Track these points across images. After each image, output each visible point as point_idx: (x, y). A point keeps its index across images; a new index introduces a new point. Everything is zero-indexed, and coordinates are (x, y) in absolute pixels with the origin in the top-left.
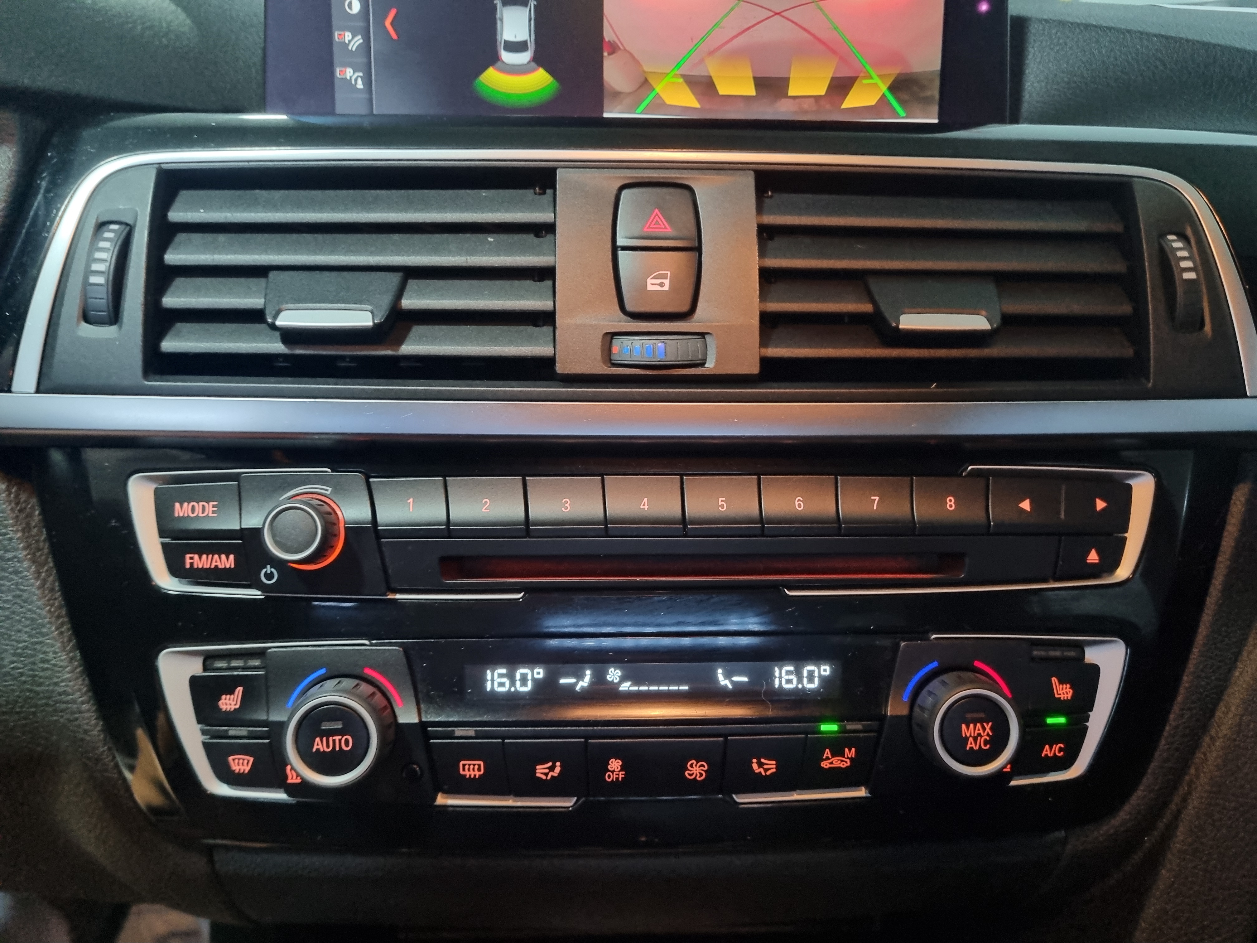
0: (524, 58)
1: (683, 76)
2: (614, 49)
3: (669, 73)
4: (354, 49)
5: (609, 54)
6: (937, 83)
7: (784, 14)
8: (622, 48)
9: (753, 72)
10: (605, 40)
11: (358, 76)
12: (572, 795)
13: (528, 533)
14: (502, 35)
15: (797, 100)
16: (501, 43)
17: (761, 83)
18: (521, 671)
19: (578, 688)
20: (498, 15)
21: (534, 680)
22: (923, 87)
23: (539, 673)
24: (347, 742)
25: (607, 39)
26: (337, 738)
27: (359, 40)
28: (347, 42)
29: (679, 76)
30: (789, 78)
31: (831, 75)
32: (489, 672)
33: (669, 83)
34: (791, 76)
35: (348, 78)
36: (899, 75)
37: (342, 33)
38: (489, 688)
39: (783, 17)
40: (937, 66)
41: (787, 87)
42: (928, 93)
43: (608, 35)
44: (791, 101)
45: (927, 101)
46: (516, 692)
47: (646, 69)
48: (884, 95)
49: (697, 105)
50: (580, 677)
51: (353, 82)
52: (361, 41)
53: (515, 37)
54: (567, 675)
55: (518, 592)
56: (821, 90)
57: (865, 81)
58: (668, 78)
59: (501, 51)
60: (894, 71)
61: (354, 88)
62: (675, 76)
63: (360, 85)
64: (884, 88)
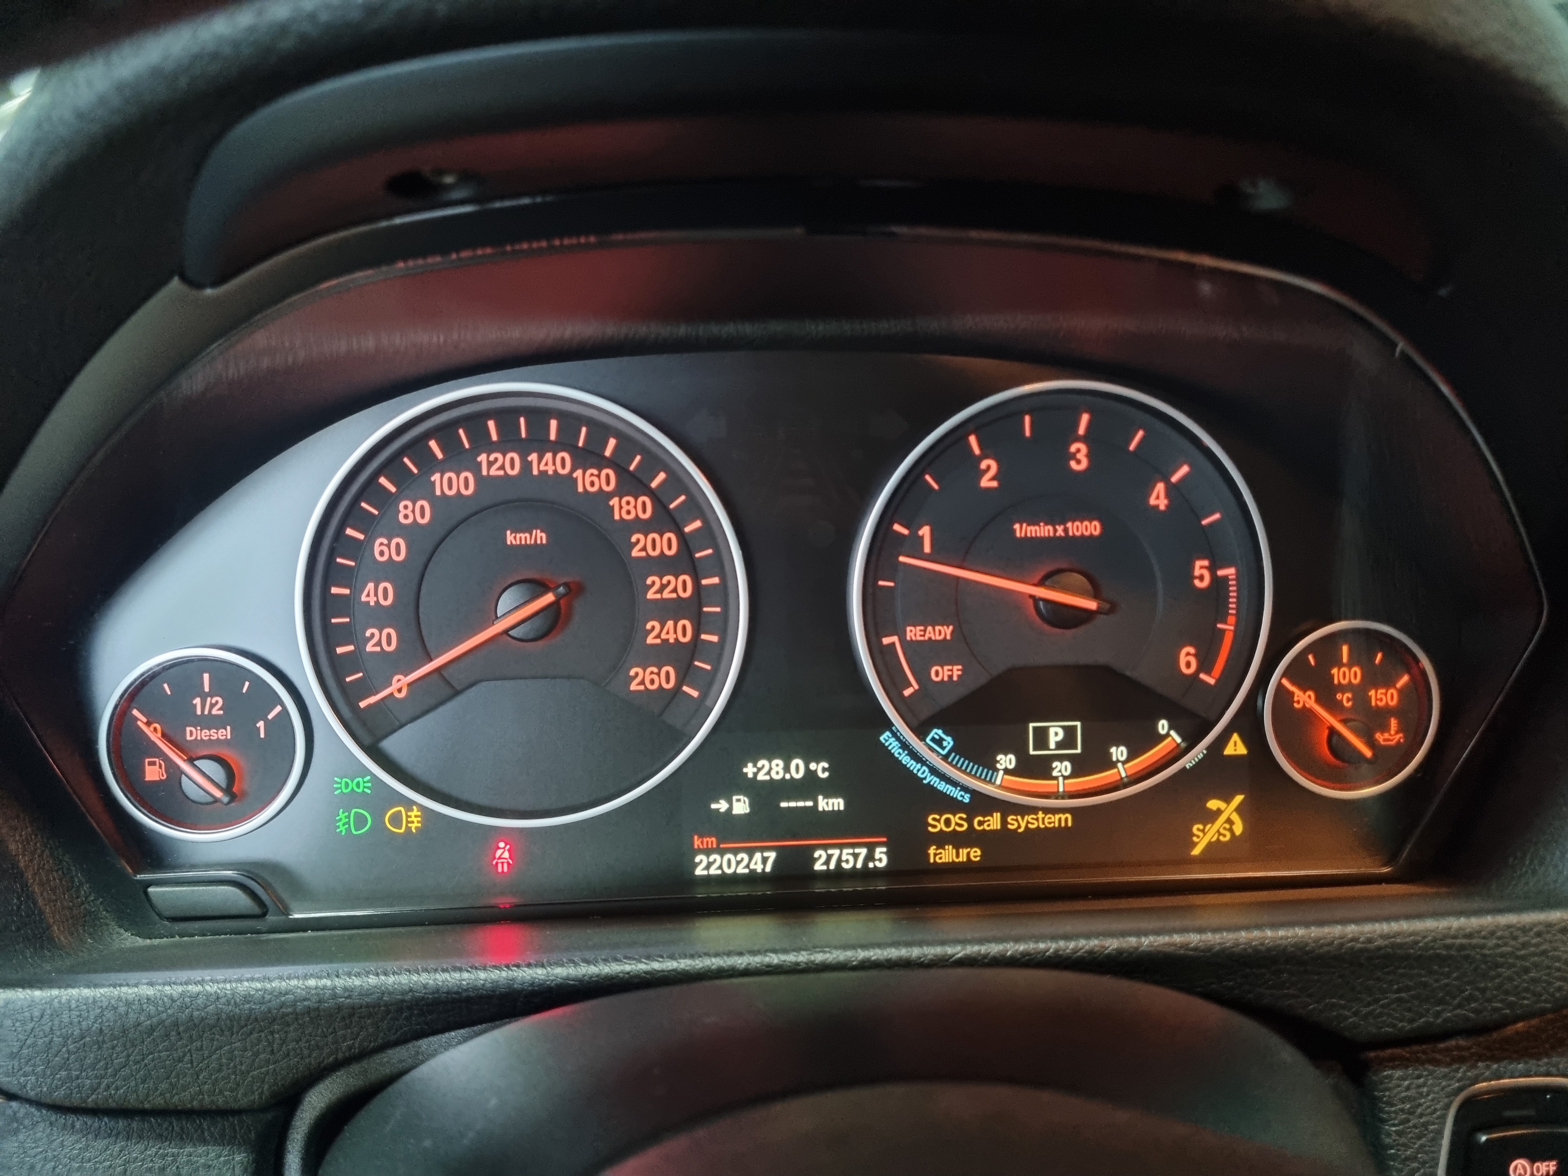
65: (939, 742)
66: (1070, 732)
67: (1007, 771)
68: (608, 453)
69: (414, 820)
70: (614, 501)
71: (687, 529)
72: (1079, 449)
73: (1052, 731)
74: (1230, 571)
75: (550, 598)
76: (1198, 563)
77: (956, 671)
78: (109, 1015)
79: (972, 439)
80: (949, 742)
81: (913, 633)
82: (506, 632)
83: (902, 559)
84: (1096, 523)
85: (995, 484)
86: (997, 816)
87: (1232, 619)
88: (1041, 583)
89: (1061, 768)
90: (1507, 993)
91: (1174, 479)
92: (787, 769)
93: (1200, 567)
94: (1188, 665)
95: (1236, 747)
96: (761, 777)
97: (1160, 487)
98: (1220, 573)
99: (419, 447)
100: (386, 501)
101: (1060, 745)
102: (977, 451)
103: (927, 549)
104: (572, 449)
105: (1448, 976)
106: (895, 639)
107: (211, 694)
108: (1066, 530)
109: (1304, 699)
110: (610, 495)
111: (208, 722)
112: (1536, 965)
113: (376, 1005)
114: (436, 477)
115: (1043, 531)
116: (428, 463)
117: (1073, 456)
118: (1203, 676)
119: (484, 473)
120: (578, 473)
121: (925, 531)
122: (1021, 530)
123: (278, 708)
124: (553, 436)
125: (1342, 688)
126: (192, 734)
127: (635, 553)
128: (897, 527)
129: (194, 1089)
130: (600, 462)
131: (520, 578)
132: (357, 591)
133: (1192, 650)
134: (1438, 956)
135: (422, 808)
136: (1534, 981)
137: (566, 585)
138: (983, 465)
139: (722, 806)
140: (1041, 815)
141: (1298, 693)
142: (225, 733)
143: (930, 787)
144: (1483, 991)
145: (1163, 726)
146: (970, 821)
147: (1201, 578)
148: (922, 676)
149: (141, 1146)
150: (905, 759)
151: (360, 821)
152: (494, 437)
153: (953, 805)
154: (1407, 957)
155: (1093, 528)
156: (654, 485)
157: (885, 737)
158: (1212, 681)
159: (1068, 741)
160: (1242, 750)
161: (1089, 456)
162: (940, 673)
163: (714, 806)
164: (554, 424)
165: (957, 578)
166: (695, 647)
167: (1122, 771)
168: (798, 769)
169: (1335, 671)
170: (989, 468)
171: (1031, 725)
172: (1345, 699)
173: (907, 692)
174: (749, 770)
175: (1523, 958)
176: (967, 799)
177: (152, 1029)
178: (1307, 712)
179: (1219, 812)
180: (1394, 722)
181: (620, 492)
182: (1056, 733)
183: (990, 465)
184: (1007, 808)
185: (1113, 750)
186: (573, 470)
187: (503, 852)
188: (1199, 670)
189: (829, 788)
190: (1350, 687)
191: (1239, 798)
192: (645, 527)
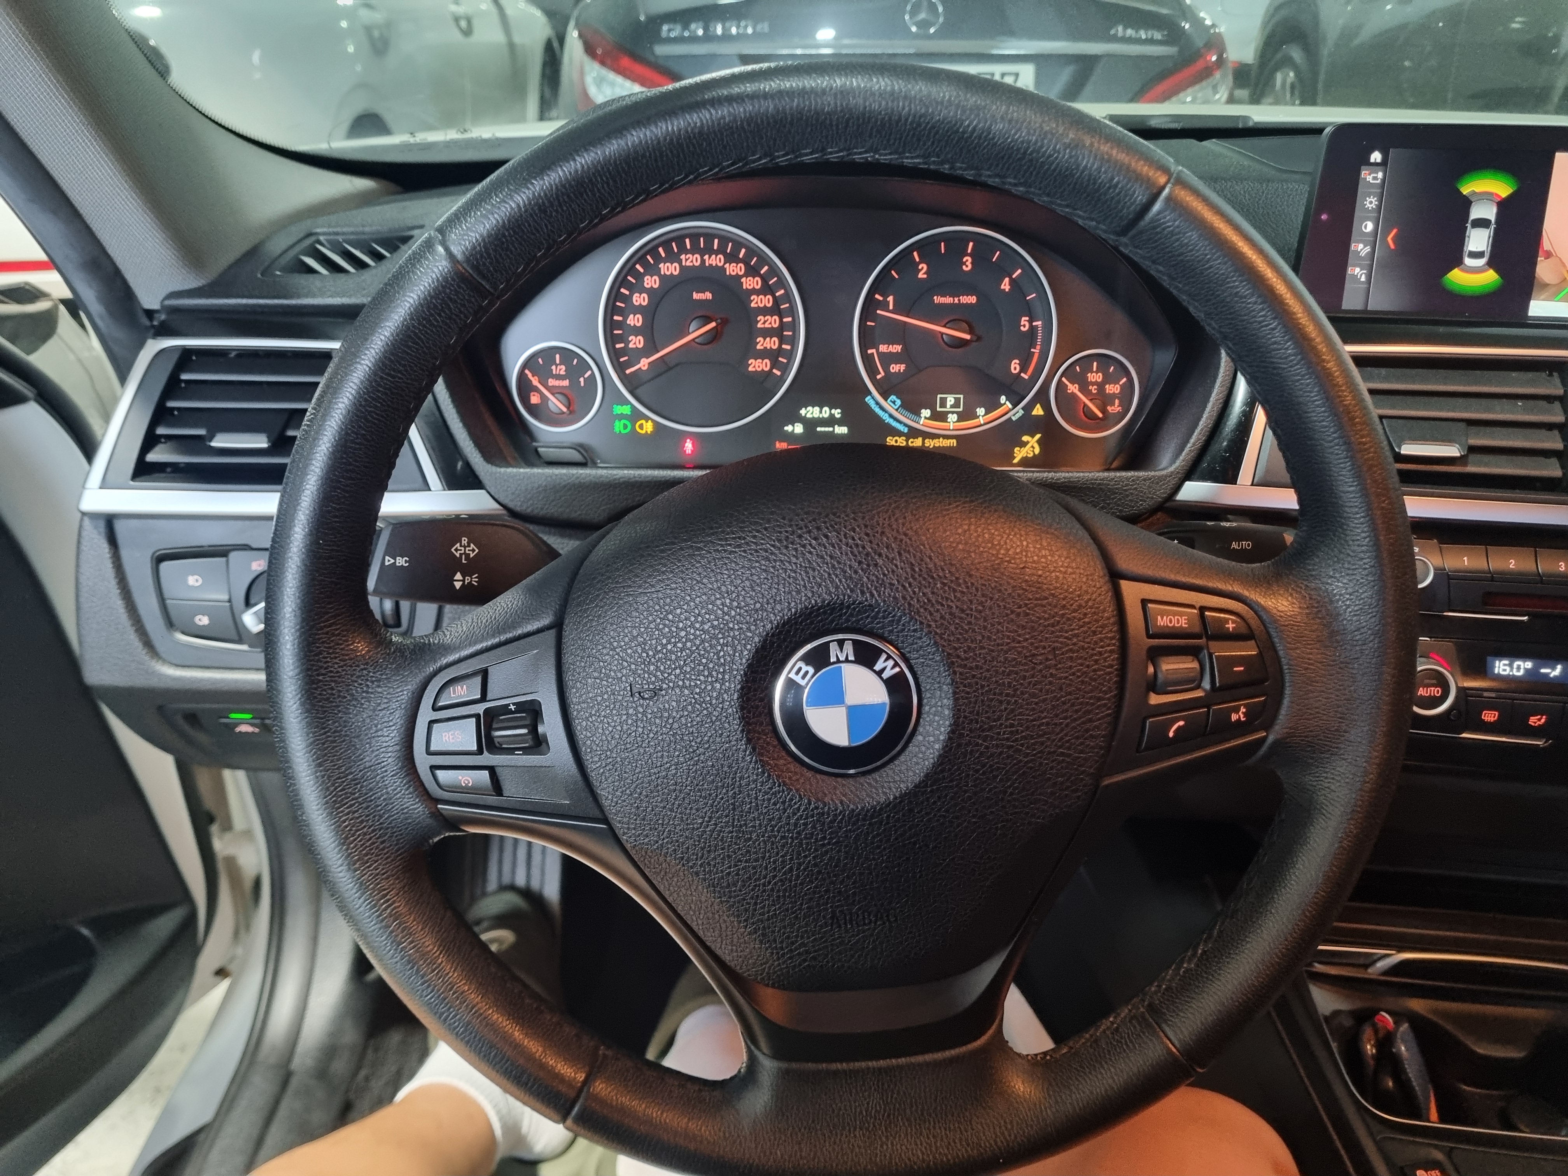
0: (1481, 262)
2: (1548, 254)
4: (1363, 255)
8: (1553, 254)
11: (1363, 273)
12: (1543, 737)
13: (1542, 582)
14: (1467, 247)
16: (1466, 252)
18: (1517, 663)
19: (1552, 675)
20: (1467, 234)
21: (1525, 669)
23: (1529, 665)
24: (1438, 692)
25: (1543, 248)
26: (1433, 689)
27: (1368, 249)
28: (1359, 250)
32: (1497, 662)
35: (1356, 274)
37: (1357, 244)
38: (1496, 672)
43: (1546, 244)
46: (1513, 675)
50: (1554, 669)
51: (1359, 277)
53: (1477, 249)
54: (1545, 667)
55: (1525, 616)
59: (1465, 258)
61: (1359, 280)
63: (1363, 279)
65: (894, 402)
66: (957, 400)
67: (926, 418)
68: (741, 256)
69: (649, 427)
70: (743, 280)
71: (777, 294)
72: (968, 260)
73: (948, 399)
74: (1039, 323)
75: (713, 324)
76: (1023, 319)
77: (903, 367)
78: (549, 479)
79: (915, 254)
80: (898, 402)
81: (883, 348)
82: (693, 340)
83: (878, 312)
84: (974, 297)
85: (925, 276)
86: (920, 439)
87: (1038, 347)
88: (945, 326)
89: (952, 418)
90: (1118, 505)
91: (1014, 276)
92: (821, 412)
93: (1024, 320)
94: (1015, 369)
95: (1038, 411)
96: (809, 416)
97: (1007, 280)
98: (1034, 324)
99: (653, 252)
100: (639, 277)
101: (952, 407)
102: (917, 260)
103: (891, 307)
104: (724, 253)
105: (1093, 497)
106: (874, 351)
107: (560, 364)
108: (959, 300)
109: (1073, 388)
110: (742, 276)
111: (559, 377)
112: (1132, 494)
113: (649, 482)
114: (661, 265)
115: (948, 300)
116: (658, 259)
117: (964, 263)
118: (1022, 375)
119: (684, 264)
120: (727, 265)
121: (890, 299)
122: (937, 299)
123: (589, 373)
124: (715, 247)
125: (1093, 384)
126: (552, 382)
127: (753, 305)
128: (877, 296)
129: (579, 512)
130: (737, 261)
131: (700, 314)
132: (626, 318)
133: (1017, 361)
134: (1089, 487)
135: (653, 421)
136: (1131, 501)
137: (721, 319)
138: (920, 267)
139: (789, 428)
140: (941, 439)
141: (1070, 385)
142: (566, 383)
143: (888, 425)
144: (1109, 504)
145: (1003, 399)
146: (907, 441)
147: (1024, 326)
148: (886, 369)
149: (555, 538)
150: (877, 410)
151: (625, 426)
152: (688, 247)
153: (900, 434)
154: (1075, 487)
155: (972, 299)
156: (762, 272)
157: (868, 399)
158: (1026, 377)
159: (957, 404)
160: (1041, 412)
161: (972, 263)
162: (895, 368)
163: (786, 428)
164: (716, 241)
165: (905, 323)
166: (779, 352)
167: (982, 420)
168: (826, 412)
169: (1089, 375)
170: (923, 268)
171: (939, 396)
172: (1094, 389)
173: (879, 377)
174: (803, 412)
175: (1126, 490)
176: (906, 430)
177: (565, 486)
178: (1073, 394)
179: (1028, 442)
180: (1117, 401)
181: (746, 275)
182: (950, 400)
183: (923, 267)
184: (926, 435)
185: (978, 410)
186: (725, 264)
187: (689, 446)
188: (1020, 372)
189: (840, 423)
190: (1096, 383)
191: (1038, 436)
192: (757, 292)
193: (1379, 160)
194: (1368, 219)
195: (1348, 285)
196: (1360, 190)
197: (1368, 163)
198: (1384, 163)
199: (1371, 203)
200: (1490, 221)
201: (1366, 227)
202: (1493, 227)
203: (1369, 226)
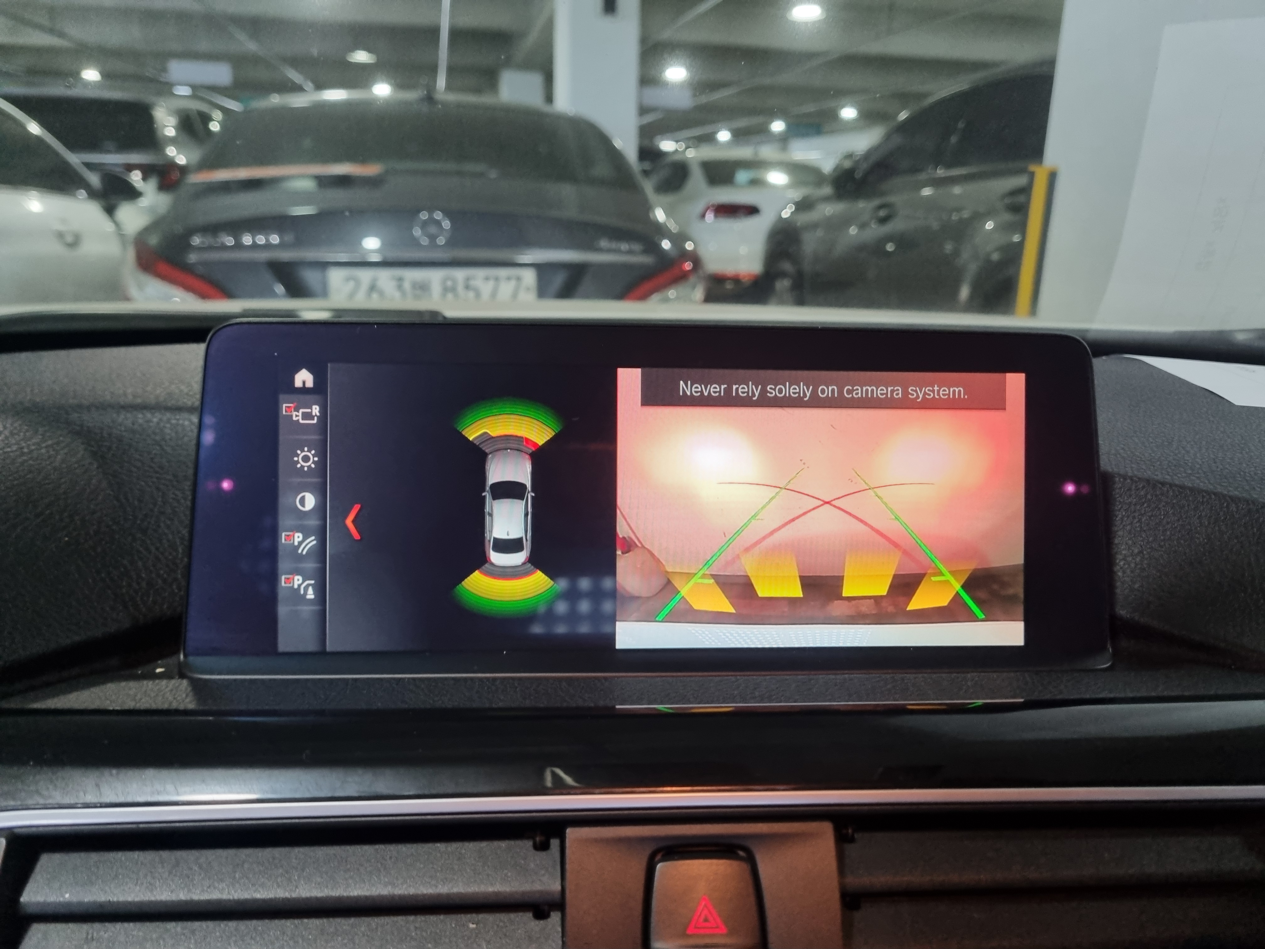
0: (518, 558)
1: (714, 576)
2: (629, 546)
3: (696, 574)
4: (304, 553)
5: (623, 553)
6: (1021, 579)
7: (833, 503)
8: (639, 545)
9: (799, 570)
10: (618, 536)
11: (308, 585)
14: (491, 532)
15: (854, 602)
16: (489, 541)
17: (808, 583)
20: (487, 509)
22: (1004, 585)
25: (621, 536)
27: (312, 542)
28: (296, 543)
29: (710, 577)
30: (843, 576)
31: (893, 573)
33: (697, 584)
34: (845, 574)
35: (296, 586)
36: (975, 570)
37: (291, 533)
39: (835, 506)
40: (1019, 559)
41: (841, 586)
42: (1011, 591)
43: (622, 530)
44: (846, 603)
45: (1012, 599)
47: (669, 569)
48: (957, 594)
49: (733, 611)
51: (302, 592)
52: (314, 542)
53: (508, 535)
56: (882, 590)
57: (934, 579)
58: (696, 580)
59: (489, 552)
60: (970, 566)
61: (302, 598)
62: (704, 576)
63: (311, 595)
64: (957, 587)
193: (310, 384)
194: (305, 488)
195: (283, 610)
196: (284, 437)
197: (291, 389)
198: (319, 389)
199: (306, 459)
200: (522, 486)
201: (303, 504)
202: (530, 495)
203: (310, 501)
